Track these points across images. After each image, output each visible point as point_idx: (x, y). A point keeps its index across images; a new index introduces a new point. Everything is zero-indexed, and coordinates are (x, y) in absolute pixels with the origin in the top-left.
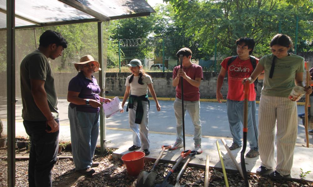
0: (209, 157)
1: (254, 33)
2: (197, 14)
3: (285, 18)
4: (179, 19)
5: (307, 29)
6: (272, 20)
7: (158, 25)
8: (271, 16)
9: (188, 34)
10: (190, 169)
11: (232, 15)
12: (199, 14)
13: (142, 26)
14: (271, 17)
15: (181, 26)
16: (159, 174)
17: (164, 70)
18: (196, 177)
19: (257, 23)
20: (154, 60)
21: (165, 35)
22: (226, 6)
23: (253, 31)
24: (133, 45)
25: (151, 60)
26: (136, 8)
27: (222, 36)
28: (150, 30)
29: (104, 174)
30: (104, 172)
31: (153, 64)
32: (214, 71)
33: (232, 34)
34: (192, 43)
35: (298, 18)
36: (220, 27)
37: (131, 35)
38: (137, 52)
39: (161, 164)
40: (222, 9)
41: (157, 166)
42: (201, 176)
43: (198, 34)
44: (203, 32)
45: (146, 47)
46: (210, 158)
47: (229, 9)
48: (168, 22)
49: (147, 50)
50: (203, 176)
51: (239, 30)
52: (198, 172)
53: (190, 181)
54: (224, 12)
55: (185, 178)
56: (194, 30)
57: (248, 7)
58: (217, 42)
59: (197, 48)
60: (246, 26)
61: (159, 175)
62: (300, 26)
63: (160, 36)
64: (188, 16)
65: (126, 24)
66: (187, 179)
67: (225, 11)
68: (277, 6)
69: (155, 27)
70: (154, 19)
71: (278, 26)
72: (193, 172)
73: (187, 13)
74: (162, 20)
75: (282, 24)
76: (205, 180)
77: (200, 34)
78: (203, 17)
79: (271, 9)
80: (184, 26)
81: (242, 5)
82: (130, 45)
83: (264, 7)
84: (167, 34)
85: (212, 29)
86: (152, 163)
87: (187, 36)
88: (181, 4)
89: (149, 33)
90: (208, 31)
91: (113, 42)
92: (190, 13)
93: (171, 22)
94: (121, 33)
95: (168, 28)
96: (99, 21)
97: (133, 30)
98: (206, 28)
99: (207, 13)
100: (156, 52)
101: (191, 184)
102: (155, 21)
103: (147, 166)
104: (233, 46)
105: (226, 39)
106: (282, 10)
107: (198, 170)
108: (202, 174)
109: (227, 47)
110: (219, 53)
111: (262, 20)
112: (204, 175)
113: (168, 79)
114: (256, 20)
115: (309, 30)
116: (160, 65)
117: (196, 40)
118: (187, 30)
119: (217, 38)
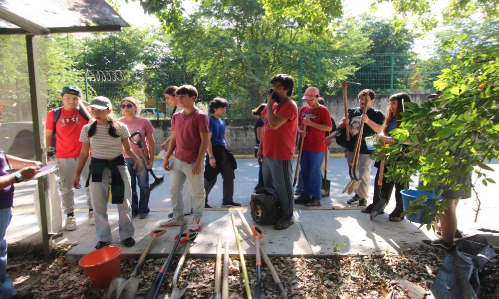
0: (222, 239)
1: (273, 71)
2: (201, 41)
3: (306, 54)
4: (178, 46)
5: (329, 69)
6: (292, 56)
7: (149, 53)
8: (291, 50)
9: (191, 67)
10: (193, 263)
11: (246, 46)
12: (203, 41)
13: (124, 54)
14: (291, 52)
15: (180, 56)
16: (146, 279)
17: (158, 117)
18: (203, 273)
19: (276, 59)
20: (145, 103)
21: (159, 68)
22: (238, 33)
23: (272, 68)
24: (109, 79)
25: (141, 102)
26: (96, 16)
27: (235, 72)
28: (136, 59)
29: (48, 294)
30: (48, 290)
31: (144, 108)
32: (226, 118)
33: (247, 70)
34: (197, 80)
35: (319, 55)
36: (231, 60)
37: (107, 66)
38: (118, 90)
39: (150, 260)
40: (234, 38)
41: (142, 264)
42: (211, 271)
43: (204, 69)
44: (210, 66)
45: (130, 83)
46: (223, 241)
47: (241, 38)
48: (163, 50)
49: (133, 88)
50: (213, 271)
51: (255, 65)
52: (206, 265)
53: (194, 281)
54: (236, 41)
55: (187, 277)
56: (199, 62)
57: (264, 37)
58: (230, 80)
59: (204, 88)
60: (263, 60)
61: (146, 281)
62: (322, 64)
63: (152, 69)
64: (189, 42)
65: (98, 49)
66: (190, 278)
67: (238, 40)
68: (297, 40)
69: (144, 55)
70: (142, 45)
71: (299, 64)
72: (199, 266)
73: (188, 38)
74: (154, 47)
75: (303, 61)
76: (216, 277)
77: (207, 68)
78: (209, 45)
79: (290, 43)
80: (185, 56)
81: (257, 35)
82: (104, 79)
83: (283, 39)
84: (162, 66)
85: (222, 63)
86: (136, 262)
87: (189, 70)
88: (173, 19)
89: (136, 63)
90: (217, 65)
91: (76, 73)
92: (192, 39)
93: (167, 50)
94: (90, 62)
95: (163, 58)
96: (28, 34)
97: (109, 58)
98: (214, 61)
99: (215, 41)
100: (148, 91)
101: (195, 287)
102: (143, 47)
103: (126, 268)
104: (249, 85)
105: (240, 76)
106: (302, 44)
107: (205, 261)
108: (212, 267)
109: (241, 86)
110: (232, 95)
111: (281, 55)
112: (215, 268)
113: (164, 129)
114: (274, 55)
115: (331, 70)
116: (154, 109)
117: (202, 75)
118: (189, 63)
119: (229, 75)
